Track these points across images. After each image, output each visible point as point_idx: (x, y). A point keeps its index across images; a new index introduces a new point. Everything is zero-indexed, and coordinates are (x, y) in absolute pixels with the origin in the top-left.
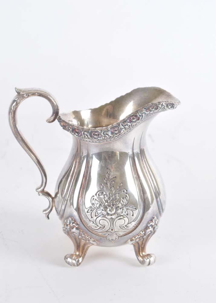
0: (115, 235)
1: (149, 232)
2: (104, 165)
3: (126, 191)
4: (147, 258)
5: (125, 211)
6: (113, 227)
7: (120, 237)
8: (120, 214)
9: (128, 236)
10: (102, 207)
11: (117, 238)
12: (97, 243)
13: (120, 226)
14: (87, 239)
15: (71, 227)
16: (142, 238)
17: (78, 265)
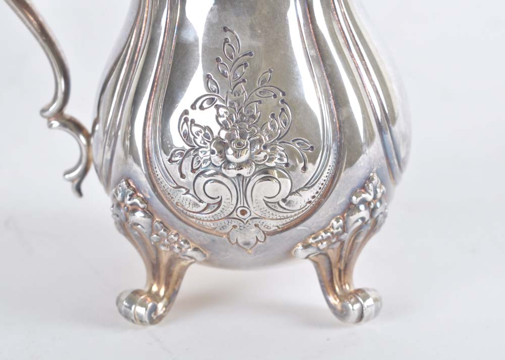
0: (254, 229)
1: (357, 221)
2: (215, 21)
3: (284, 94)
4: (353, 300)
5: (281, 155)
6: (246, 205)
7: (268, 237)
8: (264, 164)
9: (293, 232)
10: (211, 143)
11: (259, 238)
12: (205, 255)
13: (266, 199)
14: (175, 242)
15: (128, 208)
16: (338, 240)
17: (152, 322)
